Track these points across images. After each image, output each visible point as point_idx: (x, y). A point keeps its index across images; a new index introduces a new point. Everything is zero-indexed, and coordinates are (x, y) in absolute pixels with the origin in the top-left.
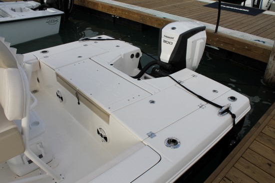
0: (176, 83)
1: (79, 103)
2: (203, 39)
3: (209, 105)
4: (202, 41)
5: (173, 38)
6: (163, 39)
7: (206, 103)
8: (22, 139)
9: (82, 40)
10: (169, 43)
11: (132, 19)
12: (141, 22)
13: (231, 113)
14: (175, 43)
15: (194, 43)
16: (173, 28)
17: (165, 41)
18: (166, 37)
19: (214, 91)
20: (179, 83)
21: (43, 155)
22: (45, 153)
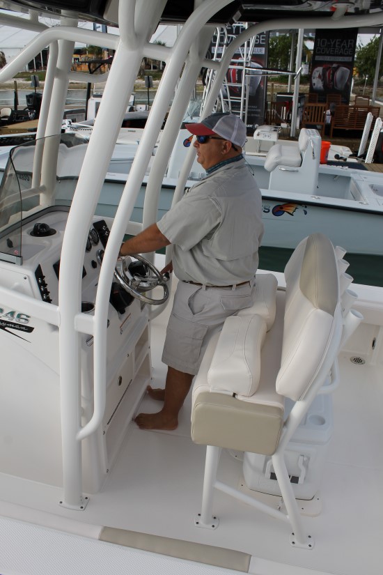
8: (280, 433)
21: (301, 480)
22: (305, 479)
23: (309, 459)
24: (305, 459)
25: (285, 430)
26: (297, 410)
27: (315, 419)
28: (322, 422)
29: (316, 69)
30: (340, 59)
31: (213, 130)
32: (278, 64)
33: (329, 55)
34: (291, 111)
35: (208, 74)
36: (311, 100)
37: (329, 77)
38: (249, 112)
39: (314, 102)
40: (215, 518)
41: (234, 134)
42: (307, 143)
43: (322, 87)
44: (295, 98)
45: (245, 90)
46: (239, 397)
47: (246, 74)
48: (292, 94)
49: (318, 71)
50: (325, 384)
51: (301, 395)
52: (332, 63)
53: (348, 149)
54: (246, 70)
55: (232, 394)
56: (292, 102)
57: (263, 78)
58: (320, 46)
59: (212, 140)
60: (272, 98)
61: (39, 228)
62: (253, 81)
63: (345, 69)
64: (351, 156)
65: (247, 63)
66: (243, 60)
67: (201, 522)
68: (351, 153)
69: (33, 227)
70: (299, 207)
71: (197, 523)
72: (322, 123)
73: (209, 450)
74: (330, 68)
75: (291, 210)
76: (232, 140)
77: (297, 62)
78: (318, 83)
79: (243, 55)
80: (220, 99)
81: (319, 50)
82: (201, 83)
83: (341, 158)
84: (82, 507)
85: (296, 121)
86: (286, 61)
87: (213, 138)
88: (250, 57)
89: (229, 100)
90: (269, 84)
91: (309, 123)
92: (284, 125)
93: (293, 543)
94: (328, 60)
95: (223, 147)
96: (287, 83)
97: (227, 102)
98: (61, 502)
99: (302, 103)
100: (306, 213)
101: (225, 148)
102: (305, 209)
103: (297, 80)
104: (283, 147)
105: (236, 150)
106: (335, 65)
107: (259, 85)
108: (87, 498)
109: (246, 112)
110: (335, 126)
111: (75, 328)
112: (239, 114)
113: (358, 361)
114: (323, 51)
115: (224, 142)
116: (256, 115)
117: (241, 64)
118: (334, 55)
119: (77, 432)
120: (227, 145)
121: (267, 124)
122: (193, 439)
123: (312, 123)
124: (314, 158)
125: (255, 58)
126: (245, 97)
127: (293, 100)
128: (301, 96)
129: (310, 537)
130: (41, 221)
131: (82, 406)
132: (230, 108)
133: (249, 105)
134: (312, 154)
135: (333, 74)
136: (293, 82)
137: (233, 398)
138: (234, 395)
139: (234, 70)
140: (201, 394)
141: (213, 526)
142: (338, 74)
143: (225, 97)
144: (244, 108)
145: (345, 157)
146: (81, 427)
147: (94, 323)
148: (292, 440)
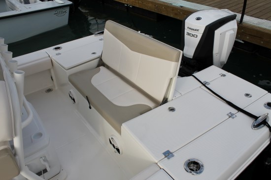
0: (201, 85)
1: (90, 108)
2: (233, 29)
3: (241, 114)
4: (232, 32)
5: (198, 30)
6: (186, 31)
7: (236, 111)
8: (15, 161)
9: (98, 34)
10: (193, 36)
11: (146, 8)
12: (156, 11)
13: (269, 126)
14: (200, 36)
15: (223, 35)
16: (198, 19)
17: (189, 34)
18: (190, 29)
19: (247, 95)
20: (204, 85)
21: (48, 169)
22: (50, 167)
24: (43, 158)
25: (17, 157)
26: (17, 143)
28: (41, 135)
50: (23, 120)
113: (49, 90)
148: (26, 157)
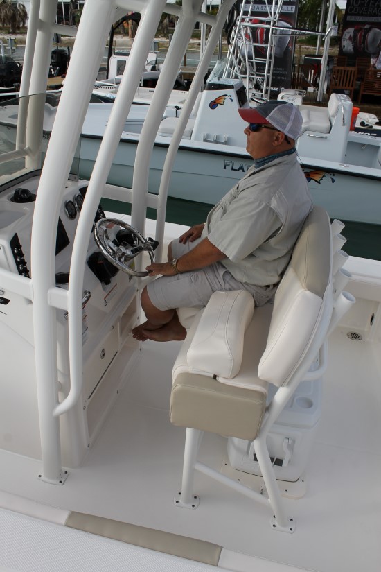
8: (262, 417)
21: (285, 463)
22: (289, 461)
23: (294, 442)
24: (290, 442)
25: (267, 415)
26: (281, 395)
27: (302, 401)
28: (310, 404)
29: (347, 31)
30: (373, 19)
31: (267, 119)
32: (306, 24)
33: (362, 15)
34: (319, 74)
35: (233, 32)
36: (340, 63)
37: (360, 39)
38: (273, 75)
39: (343, 65)
40: (195, 497)
41: (289, 125)
42: (338, 109)
43: (352, 50)
44: (324, 61)
45: (271, 50)
46: (220, 380)
47: (272, 33)
48: (321, 56)
49: (348, 33)
50: (310, 370)
51: (285, 380)
52: (364, 23)
53: (374, 116)
54: (273, 29)
55: (212, 376)
56: (321, 65)
57: (292, 38)
58: (353, 5)
59: (264, 129)
60: (299, 60)
61: (20, 193)
62: (281, 41)
63: (378, 30)
64: (377, 124)
65: (275, 22)
66: (271, 18)
67: (180, 501)
68: (377, 121)
69: (13, 192)
70: (327, 175)
71: (177, 502)
72: (350, 88)
73: (189, 431)
74: (361, 29)
75: (318, 178)
76: (286, 132)
77: (328, 22)
78: (348, 45)
79: (271, 13)
80: (245, 60)
81: (351, 10)
82: (225, 42)
83: (367, 125)
84: (61, 482)
85: (324, 85)
86: (315, 21)
87: (265, 127)
88: (277, 15)
89: (254, 61)
90: (297, 46)
91: (337, 87)
92: (310, 89)
93: (274, 526)
94: (361, 20)
95: (275, 138)
96: (316, 46)
97: (252, 63)
98: (40, 476)
99: (331, 67)
100: (333, 181)
101: (277, 139)
102: (333, 177)
103: (327, 41)
104: (312, 113)
105: (289, 143)
106: (367, 26)
107: (288, 47)
108: (66, 472)
109: (271, 74)
110: (364, 91)
111: (49, 302)
112: (263, 76)
113: (355, 336)
114: (356, 10)
115: (277, 133)
116: (283, 78)
117: (268, 23)
118: (366, 15)
119: (53, 407)
120: (280, 136)
121: (294, 88)
122: (171, 421)
123: (341, 88)
124: (344, 125)
125: (284, 16)
126: (270, 58)
127: (322, 62)
128: (330, 59)
129: (291, 520)
130: (24, 186)
131: (59, 380)
132: (254, 70)
133: (274, 66)
134: (342, 121)
135: (365, 36)
136: (322, 43)
137: (214, 380)
138: (215, 377)
139: (262, 29)
140: (181, 375)
141: (193, 506)
142: (370, 36)
143: (250, 57)
144: (269, 70)
145: (371, 125)
146: (58, 403)
147: (68, 298)
148: (276, 423)
